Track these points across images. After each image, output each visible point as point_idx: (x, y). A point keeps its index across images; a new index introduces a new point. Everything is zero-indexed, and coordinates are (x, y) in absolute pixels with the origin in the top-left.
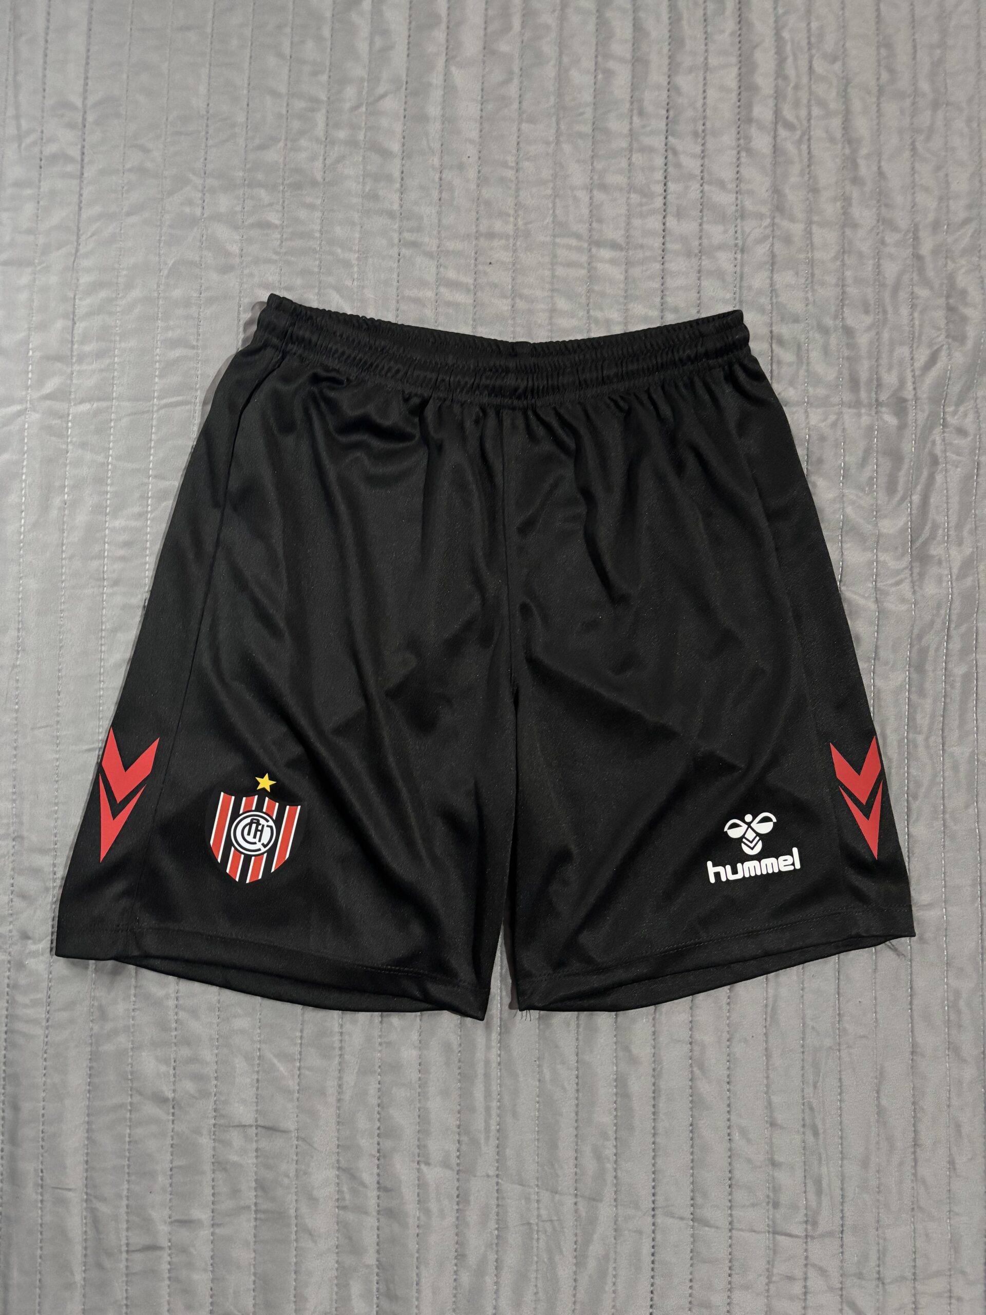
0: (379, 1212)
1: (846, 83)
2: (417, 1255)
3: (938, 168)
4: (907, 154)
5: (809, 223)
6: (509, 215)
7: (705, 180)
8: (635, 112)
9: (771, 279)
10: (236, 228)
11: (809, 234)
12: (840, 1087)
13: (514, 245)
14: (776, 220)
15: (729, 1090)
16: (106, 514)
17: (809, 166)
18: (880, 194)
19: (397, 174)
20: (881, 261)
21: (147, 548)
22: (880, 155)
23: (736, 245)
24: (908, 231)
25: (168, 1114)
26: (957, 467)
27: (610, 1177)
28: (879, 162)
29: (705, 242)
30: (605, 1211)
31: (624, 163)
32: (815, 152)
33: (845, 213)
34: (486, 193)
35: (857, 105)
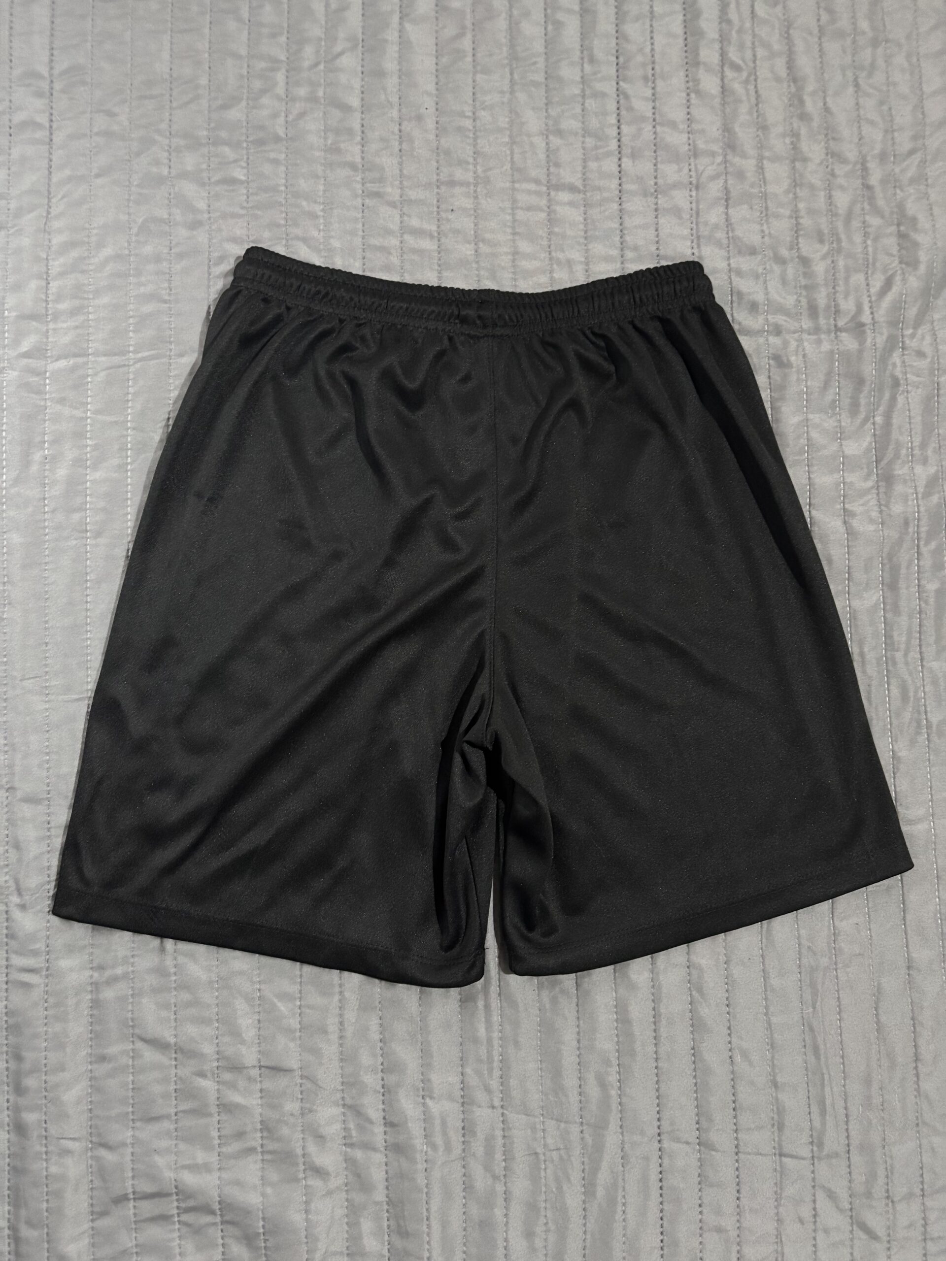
0: (386, 1148)
1: (788, 25)
2: (425, 1190)
3: (882, 103)
4: (851, 90)
5: (761, 158)
6: (468, 163)
7: (657, 121)
8: (586, 60)
9: (727, 214)
10: (203, 185)
11: (761, 169)
12: (839, 1006)
13: (475, 191)
14: (729, 157)
15: (728, 1013)
16: (87, 468)
17: (757, 105)
18: (827, 129)
19: (357, 126)
20: (833, 193)
21: (128, 499)
22: (824, 92)
23: (691, 183)
24: (856, 163)
25: (171, 1059)
26: (918, 388)
27: (614, 1106)
28: (825, 98)
29: (660, 181)
30: (612, 1138)
31: (578, 110)
32: (761, 92)
33: (795, 147)
34: (445, 142)
35: (799, 46)
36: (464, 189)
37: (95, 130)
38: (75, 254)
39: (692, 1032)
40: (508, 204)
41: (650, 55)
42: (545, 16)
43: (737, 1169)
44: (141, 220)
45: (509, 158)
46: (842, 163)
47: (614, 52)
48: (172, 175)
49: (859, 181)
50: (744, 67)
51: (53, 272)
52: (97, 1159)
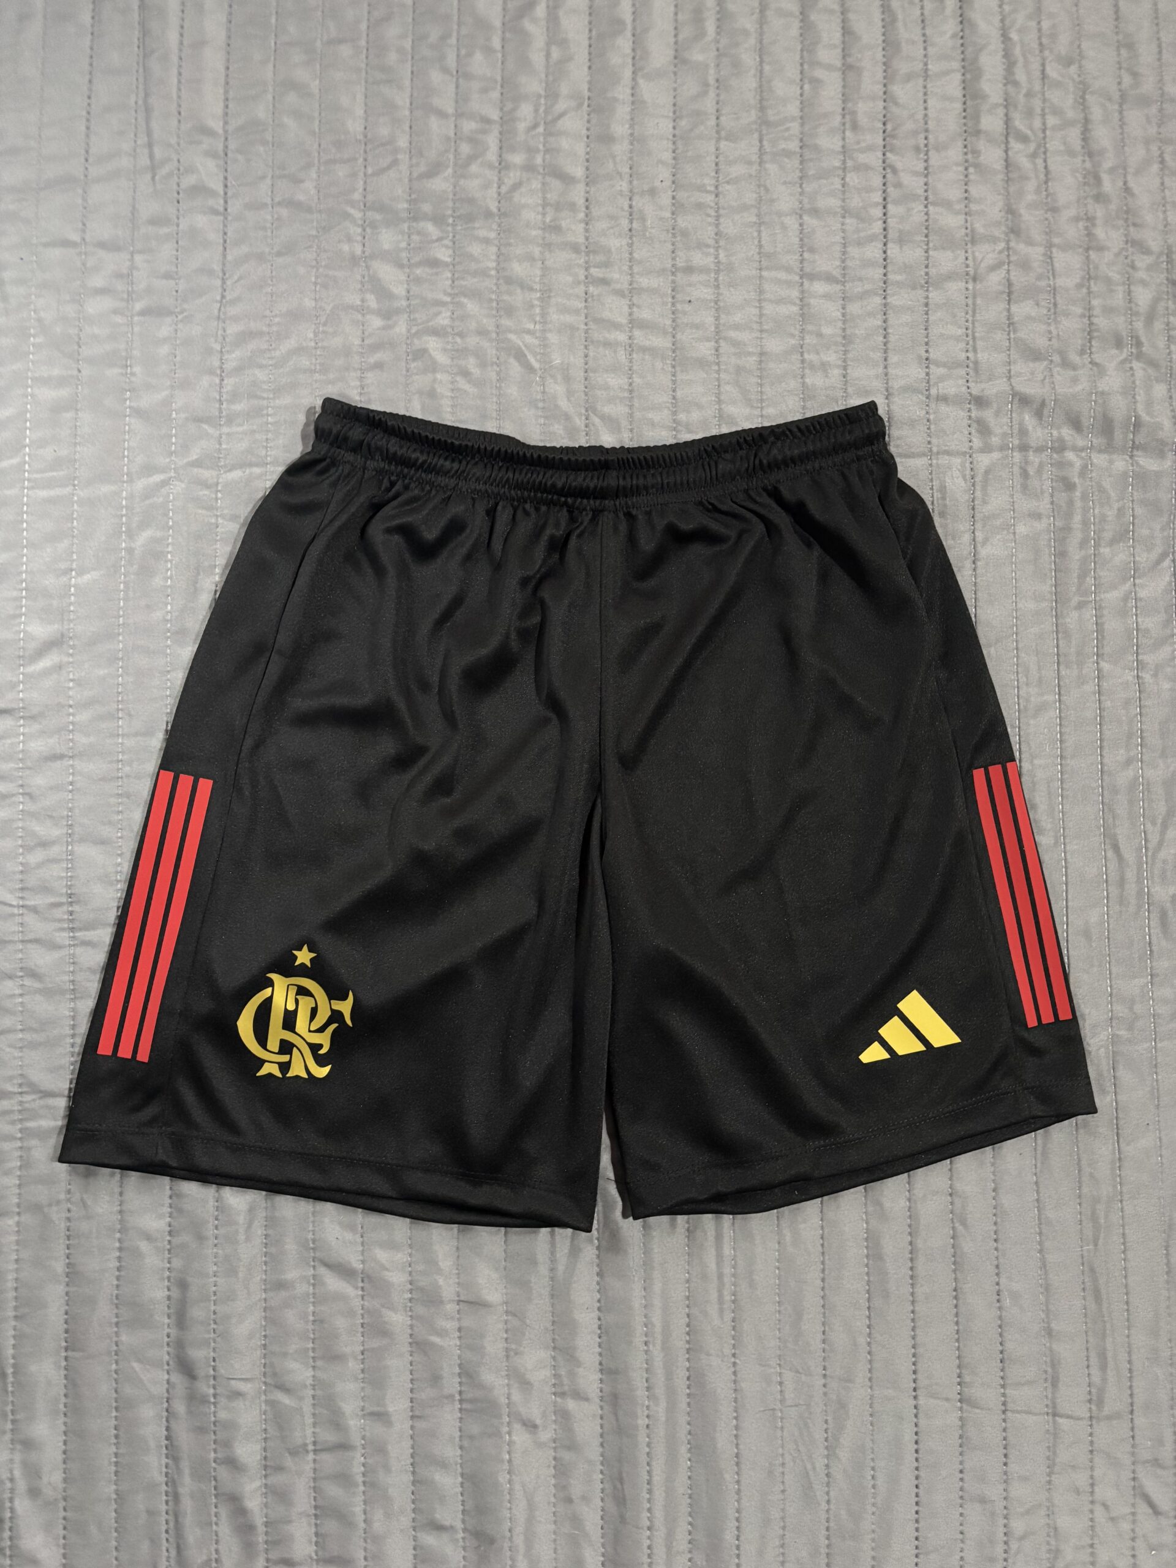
36: (703, 277)
37: (277, 200)
38: (252, 345)
39: (954, 1271)
40: (753, 295)
41: (922, 122)
42: (801, 73)
43: (1005, 1430)
44: (328, 308)
45: (756, 242)
46: (1143, 253)
47: (881, 117)
48: (367, 254)
49: (1163, 276)
50: (1033, 138)
51: (229, 366)
52: (271, 1403)
